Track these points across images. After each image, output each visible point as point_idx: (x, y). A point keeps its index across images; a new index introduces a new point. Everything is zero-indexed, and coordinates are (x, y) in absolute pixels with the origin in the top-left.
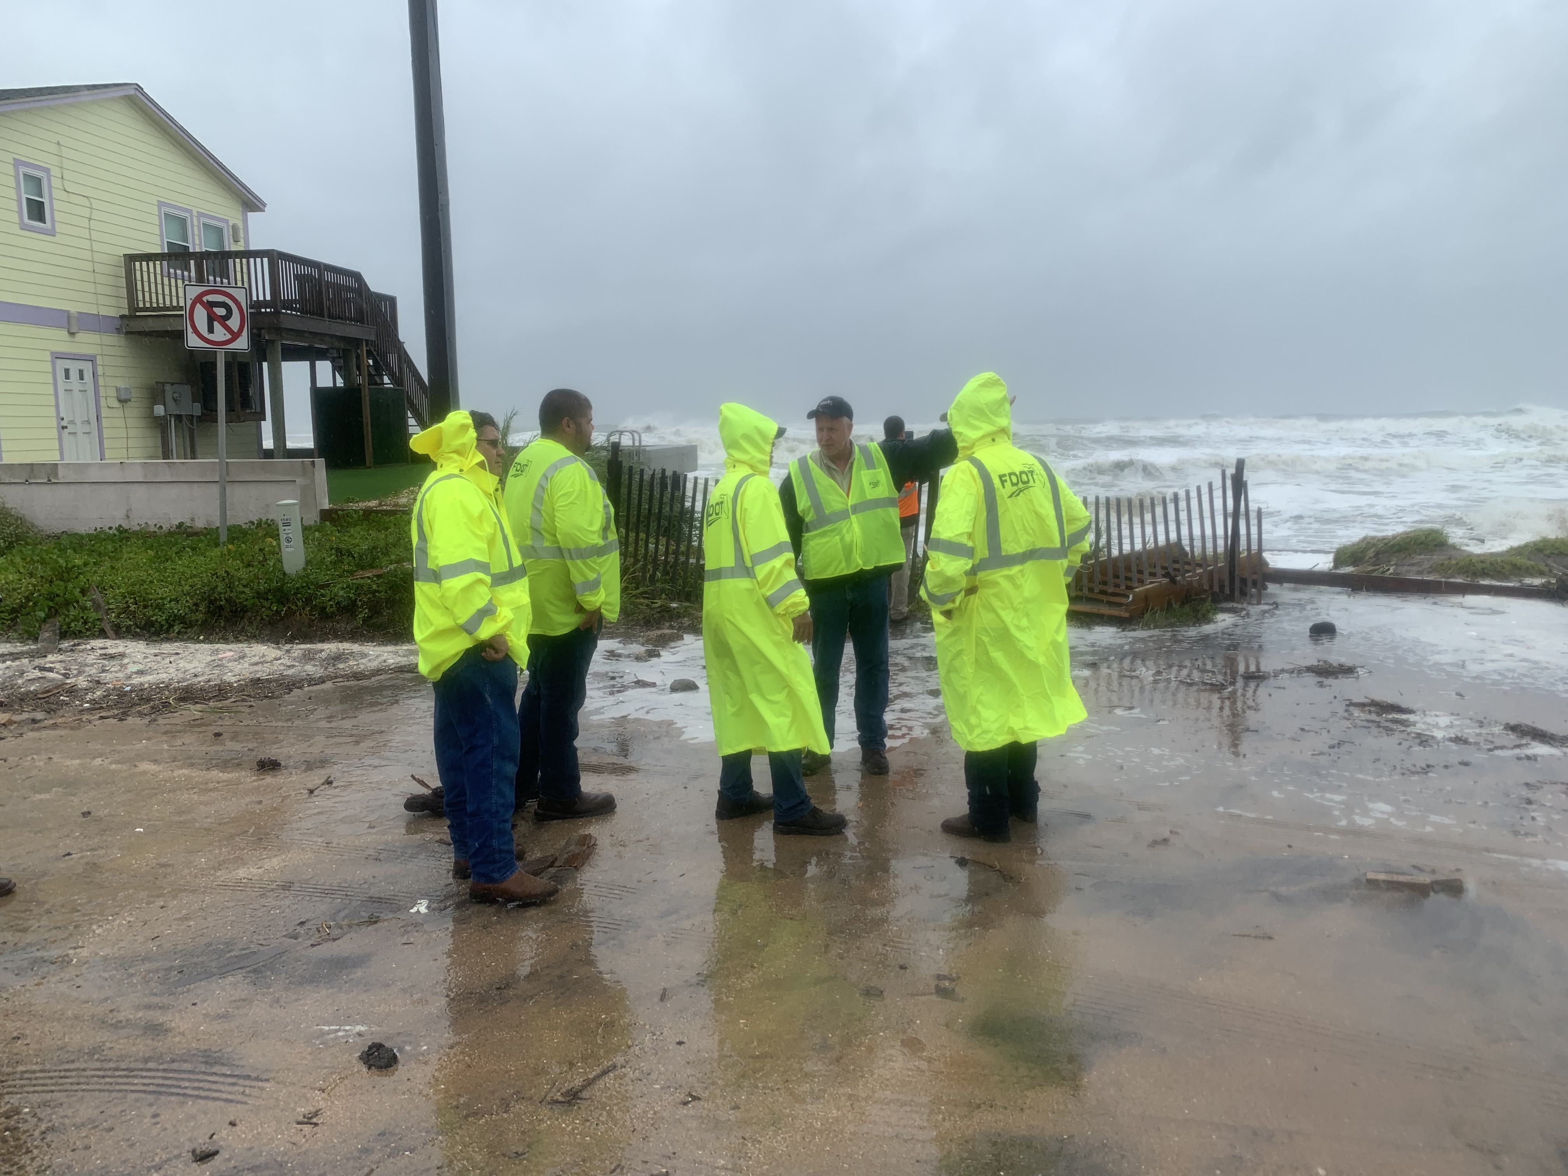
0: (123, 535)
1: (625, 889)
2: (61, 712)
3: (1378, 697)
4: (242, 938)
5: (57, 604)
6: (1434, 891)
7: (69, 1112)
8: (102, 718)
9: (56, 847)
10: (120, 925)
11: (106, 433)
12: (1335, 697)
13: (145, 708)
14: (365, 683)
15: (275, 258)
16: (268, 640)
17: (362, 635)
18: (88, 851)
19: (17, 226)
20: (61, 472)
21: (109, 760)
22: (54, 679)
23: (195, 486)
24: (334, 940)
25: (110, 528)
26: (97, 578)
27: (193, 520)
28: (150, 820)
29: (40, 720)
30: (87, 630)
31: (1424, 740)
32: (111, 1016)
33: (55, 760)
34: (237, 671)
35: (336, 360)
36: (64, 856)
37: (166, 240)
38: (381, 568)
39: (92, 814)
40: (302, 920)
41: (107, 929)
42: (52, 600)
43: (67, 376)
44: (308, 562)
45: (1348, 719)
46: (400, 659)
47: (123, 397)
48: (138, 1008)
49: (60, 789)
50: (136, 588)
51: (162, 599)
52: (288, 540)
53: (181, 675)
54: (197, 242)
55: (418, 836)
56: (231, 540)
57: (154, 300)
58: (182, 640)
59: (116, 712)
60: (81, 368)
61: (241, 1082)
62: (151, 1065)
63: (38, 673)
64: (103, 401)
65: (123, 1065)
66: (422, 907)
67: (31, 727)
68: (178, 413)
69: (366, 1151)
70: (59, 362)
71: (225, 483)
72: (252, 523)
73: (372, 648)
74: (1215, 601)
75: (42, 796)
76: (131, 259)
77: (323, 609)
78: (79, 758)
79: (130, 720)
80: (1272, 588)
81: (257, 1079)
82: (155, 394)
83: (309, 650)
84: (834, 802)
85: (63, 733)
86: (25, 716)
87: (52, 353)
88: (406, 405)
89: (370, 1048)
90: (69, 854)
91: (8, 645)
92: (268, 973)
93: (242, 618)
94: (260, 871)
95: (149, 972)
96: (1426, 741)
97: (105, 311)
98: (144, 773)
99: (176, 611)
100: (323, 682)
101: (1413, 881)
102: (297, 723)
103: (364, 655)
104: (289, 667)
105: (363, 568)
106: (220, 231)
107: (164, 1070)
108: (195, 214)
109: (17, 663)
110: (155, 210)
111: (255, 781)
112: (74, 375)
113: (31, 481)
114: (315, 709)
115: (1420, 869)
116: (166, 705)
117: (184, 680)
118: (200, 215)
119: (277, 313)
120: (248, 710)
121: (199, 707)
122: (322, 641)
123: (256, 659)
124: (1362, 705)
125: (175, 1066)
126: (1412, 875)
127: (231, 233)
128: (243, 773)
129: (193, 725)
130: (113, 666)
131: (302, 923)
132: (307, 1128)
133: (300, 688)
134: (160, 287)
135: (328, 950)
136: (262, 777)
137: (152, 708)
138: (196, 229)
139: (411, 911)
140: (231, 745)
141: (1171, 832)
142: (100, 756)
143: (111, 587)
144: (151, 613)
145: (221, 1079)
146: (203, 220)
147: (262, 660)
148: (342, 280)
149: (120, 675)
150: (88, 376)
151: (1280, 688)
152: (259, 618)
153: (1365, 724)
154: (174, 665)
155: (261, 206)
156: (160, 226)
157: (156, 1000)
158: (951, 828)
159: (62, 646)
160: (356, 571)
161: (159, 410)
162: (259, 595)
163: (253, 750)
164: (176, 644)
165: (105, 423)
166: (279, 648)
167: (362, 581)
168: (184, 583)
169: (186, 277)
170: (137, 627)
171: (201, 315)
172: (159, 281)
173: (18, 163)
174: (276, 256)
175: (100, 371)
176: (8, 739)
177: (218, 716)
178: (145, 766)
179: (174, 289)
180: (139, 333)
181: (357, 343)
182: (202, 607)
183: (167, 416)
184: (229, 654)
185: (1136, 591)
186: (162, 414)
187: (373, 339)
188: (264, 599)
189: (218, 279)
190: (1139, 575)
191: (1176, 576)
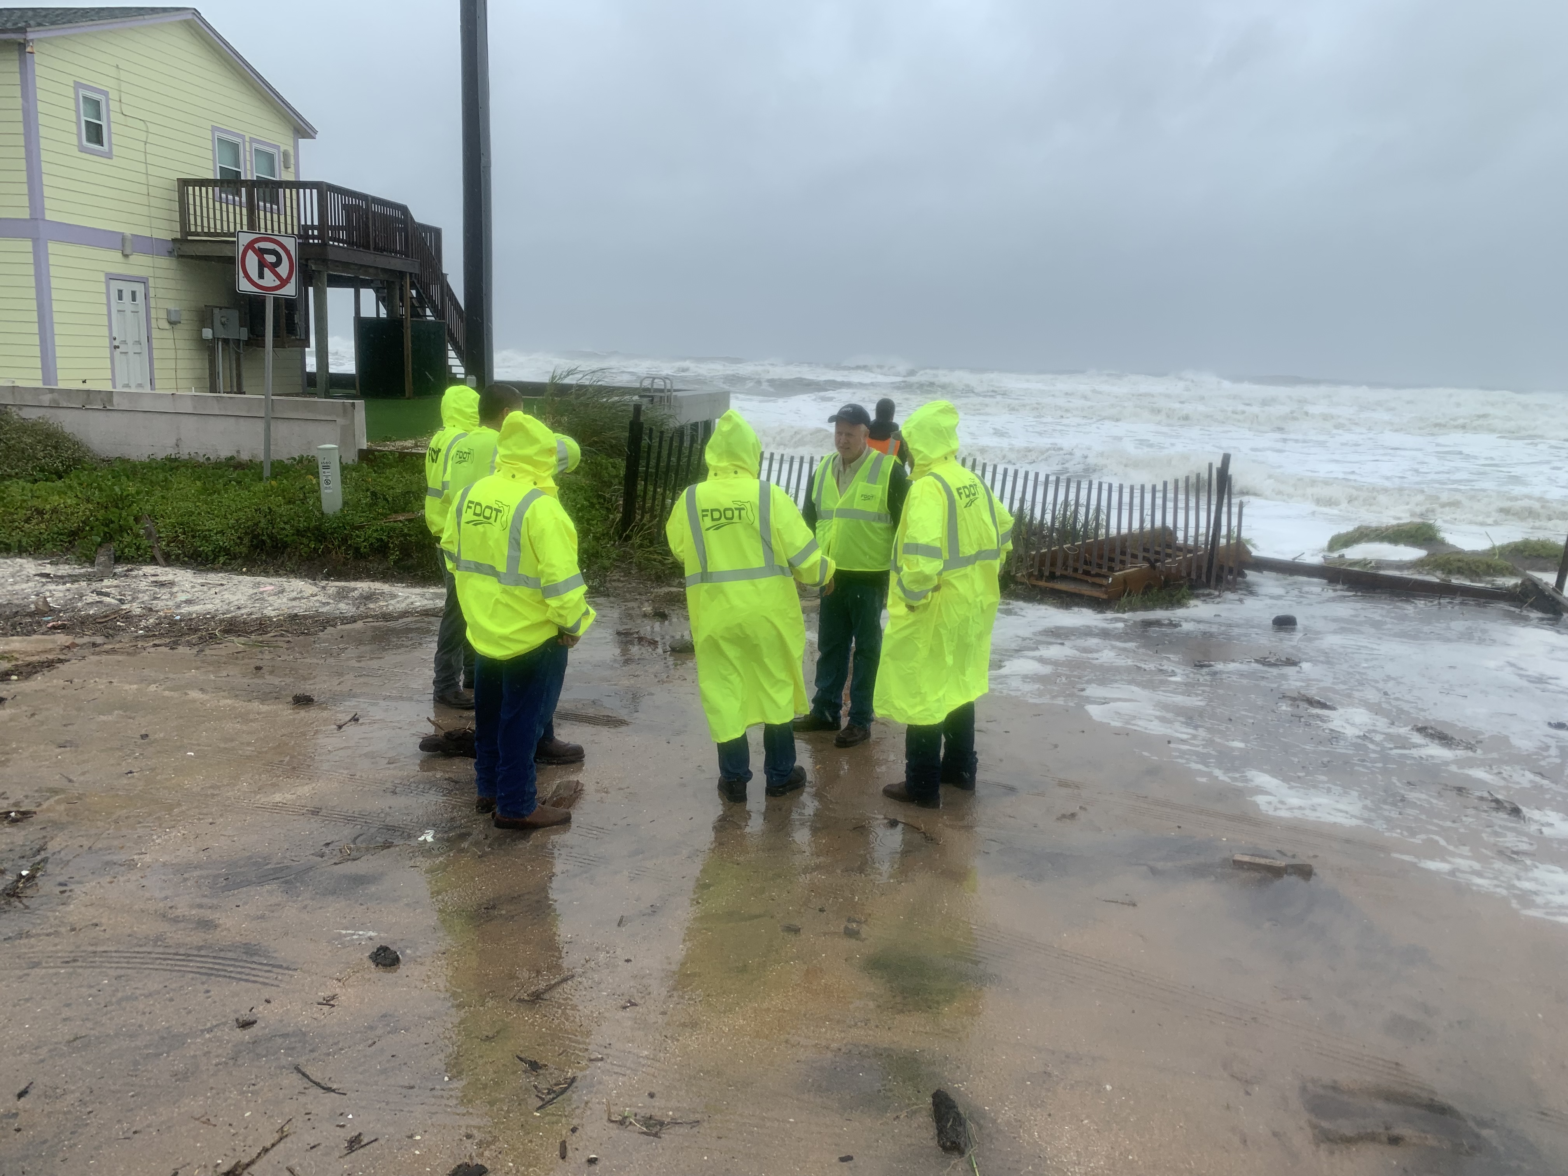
0: (172, 465)
2: (118, 638)
5: (112, 530)
6: (1287, 873)
7: (140, 985)
8: (155, 645)
9: (119, 764)
11: (156, 354)
13: (194, 638)
14: (391, 624)
15: (323, 189)
16: (306, 576)
17: (393, 576)
19: (76, 149)
20: (116, 399)
21: (163, 687)
22: (110, 604)
23: (242, 420)
24: (354, 860)
25: (162, 456)
26: (148, 507)
27: (238, 452)
28: (199, 745)
29: (100, 645)
30: (140, 556)
32: (170, 911)
33: (115, 684)
34: (276, 605)
35: (380, 290)
36: (127, 774)
37: (218, 165)
38: (413, 512)
41: (165, 840)
42: (107, 526)
43: (120, 298)
44: (345, 503)
46: (426, 602)
47: (173, 319)
48: (191, 907)
49: (121, 712)
50: (185, 519)
51: (209, 530)
52: (327, 482)
53: (226, 607)
54: (248, 167)
56: (274, 476)
57: (206, 225)
58: (226, 571)
59: (168, 640)
60: (134, 289)
61: (275, 970)
62: (203, 953)
63: (95, 597)
64: (154, 324)
65: (182, 951)
67: (92, 650)
68: (225, 337)
69: (371, 1028)
70: (113, 283)
71: (269, 420)
72: (294, 459)
73: (401, 590)
74: (1192, 587)
76: (184, 183)
77: (357, 549)
78: (136, 683)
79: (182, 650)
81: (288, 968)
82: (204, 317)
83: (343, 588)
85: (120, 658)
86: (86, 639)
87: (107, 274)
88: (447, 338)
89: (378, 950)
90: (131, 772)
91: (67, 567)
92: (298, 884)
93: (283, 553)
94: (294, 797)
95: (200, 877)
97: (159, 234)
98: (194, 701)
99: (221, 543)
100: (355, 621)
101: (1273, 864)
102: (331, 661)
103: (393, 596)
104: (324, 604)
105: (396, 512)
106: (271, 157)
107: (214, 957)
108: (247, 139)
109: (76, 585)
110: (209, 135)
111: (290, 714)
112: (127, 296)
113: (88, 407)
114: (346, 649)
116: (212, 636)
117: (229, 612)
118: (252, 140)
119: (324, 245)
120: (285, 645)
121: (242, 639)
122: (355, 579)
123: (294, 594)
125: (222, 954)
126: (1274, 858)
127: (282, 159)
128: (281, 706)
129: (235, 656)
130: (163, 593)
131: (327, 844)
132: (326, 1008)
133: (334, 626)
134: (211, 211)
135: (350, 868)
137: (200, 638)
138: (248, 154)
141: (1081, 808)
142: (155, 682)
143: (162, 516)
144: (199, 544)
145: (259, 967)
146: (255, 145)
147: (299, 596)
148: (389, 212)
149: (170, 603)
150: (140, 297)
152: (297, 553)
154: (218, 596)
155: (312, 134)
156: (213, 150)
157: (205, 901)
158: (890, 793)
159: (116, 570)
160: (389, 514)
161: (207, 333)
162: (299, 533)
164: (221, 574)
165: (155, 343)
166: (315, 584)
167: (395, 524)
168: (229, 517)
169: (237, 203)
170: (186, 556)
171: (252, 261)
172: (211, 205)
173: (78, 85)
174: (325, 188)
175: (152, 293)
176: (73, 661)
177: (259, 649)
178: (194, 694)
179: (225, 214)
180: (192, 257)
181: (401, 274)
182: (246, 541)
183: (215, 339)
184: (269, 588)
185: (1117, 574)
186: (210, 337)
187: (417, 272)
188: (303, 536)
189: (268, 205)
190: (1123, 558)
191: (1157, 561)
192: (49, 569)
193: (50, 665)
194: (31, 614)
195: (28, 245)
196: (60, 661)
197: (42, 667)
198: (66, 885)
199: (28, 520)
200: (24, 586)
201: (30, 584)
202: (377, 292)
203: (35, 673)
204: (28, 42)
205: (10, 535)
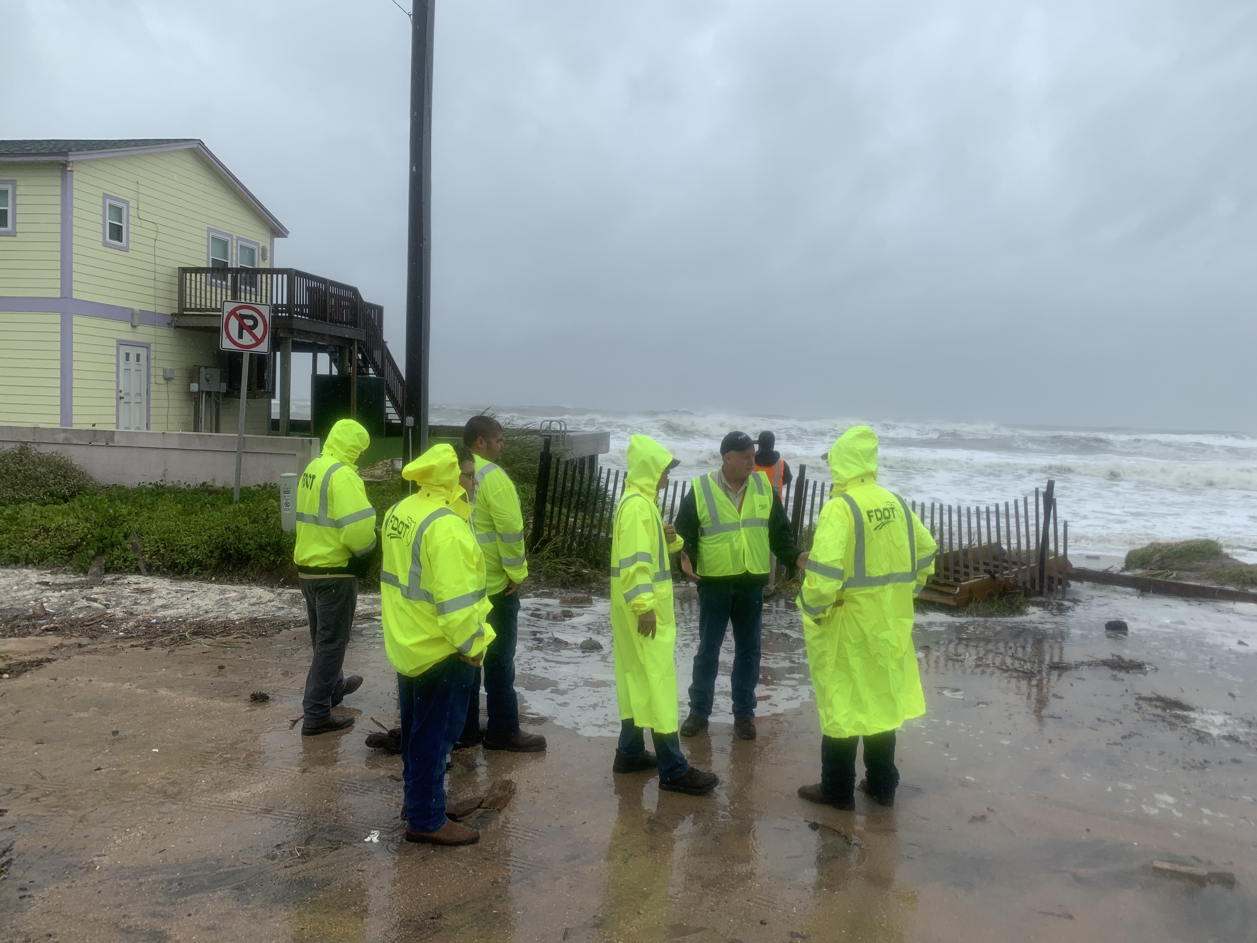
0: (159, 490)
1: (537, 833)
2: (100, 639)
3: (1163, 693)
4: (230, 856)
5: (104, 545)
6: (1210, 882)
8: (132, 646)
9: (90, 761)
10: (135, 836)
11: (153, 403)
12: (1127, 691)
13: (166, 639)
15: (292, 275)
16: (265, 584)
18: (114, 767)
19: (101, 244)
20: (116, 438)
21: (136, 685)
22: (97, 609)
23: (218, 455)
24: (302, 862)
25: (150, 484)
26: (137, 526)
27: (214, 480)
28: (163, 742)
29: (85, 645)
30: (126, 567)
31: (1202, 737)
32: (123, 921)
33: (94, 682)
34: (239, 610)
35: (334, 354)
36: (96, 770)
37: (211, 257)
39: (120, 733)
40: (279, 843)
41: (125, 840)
42: (101, 541)
43: (127, 359)
45: (1138, 712)
46: (366, 607)
47: (168, 376)
48: (145, 915)
49: (96, 709)
50: (166, 536)
51: (186, 545)
52: (287, 505)
53: (195, 611)
54: (234, 259)
55: (374, 771)
56: (242, 500)
57: (198, 302)
58: (198, 580)
59: (144, 641)
60: (139, 352)
63: (85, 603)
64: (153, 380)
66: (374, 837)
67: (77, 650)
68: (208, 390)
70: (122, 347)
71: (241, 453)
72: (260, 486)
74: (1028, 595)
75: (82, 715)
76: (184, 271)
78: (112, 682)
79: (155, 650)
80: (1074, 585)
82: (193, 374)
84: (710, 763)
85: (101, 658)
86: (73, 640)
87: (118, 340)
88: (385, 391)
90: (99, 769)
91: (64, 576)
92: (249, 890)
93: (246, 564)
94: (248, 794)
95: (155, 882)
96: (1204, 738)
97: (161, 310)
98: (162, 698)
99: (195, 556)
101: (1193, 872)
102: (285, 660)
104: (279, 608)
106: (252, 251)
108: (235, 238)
109: (70, 592)
110: (205, 235)
111: (248, 711)
112: (133, 358)
113: (93, 443)
114: (298, 649)
115: (1198, 860)
116: (183, 638)
117: (198, 615)
118: (238, 238)
119: (291, 317)
120: (245, 646)
121: (208, 641)
123: (254, 600)
124: (1150, 700)
126: (1192, 866)
127: (261, 253)
128: (239, 704)
129: (202, 656)
130: (143, 599)
131: (279, 846)
133: (287, 628)
134: (203, 292)
136: (254, 708)
137: (172, 639)
138: (234, 249)
139: (366, 840)
140: (231, 678)
141: (988, 809)
142: (129, 680)
143: (147, 533)
144: (176, 556)
146: (240, 242)
147: (259, 601)
148: (343, 293)
149: (148, 608)
150: (143, 359)
151: (1080, 679)
152: (259, 565)
153: (1151, 717)
154: (190, 601)
155: (285, 234)
156: (208, 246)
157: (159, 909)
158: (805, 794)
159: (106, 579)
161: (194, 387)
162: (261, 547)
163: (248, 683)
164: (193, 583)
165: (153, 395)
166: (273, 592)
168: (203, 534)
169: (224, 286)
170: (165, 567)
171: (234, 325)
172: (203, 288)
173: (105, 196)
174: (293, 273)
175: (152, 355)
176: (59, 661)
177: (223, 650)
178: (163, 692)
179: (214, 295)
180: (186, 328)
181: (350, 341)
182: (216, 554)
183: (200, 392)
184: (234, 594)
185: (963, 583)
186: (197, 390)
187: (364, 339)
188: (264, 550)
189: (248, 288)
190: (966, 570)
191: (995, 572)
192: (49, 578)
193: (39, 663)
194: (29, 618)
195: (57, 318)
196: (49, 660)
197: (32, 666)
198: (26, 889)
199: (35, 537)
200: (26, 593)
201: (31, 591)
202: (331, 354)
203: (25, 671)
204: (69, 162)
205: (20, 549)
